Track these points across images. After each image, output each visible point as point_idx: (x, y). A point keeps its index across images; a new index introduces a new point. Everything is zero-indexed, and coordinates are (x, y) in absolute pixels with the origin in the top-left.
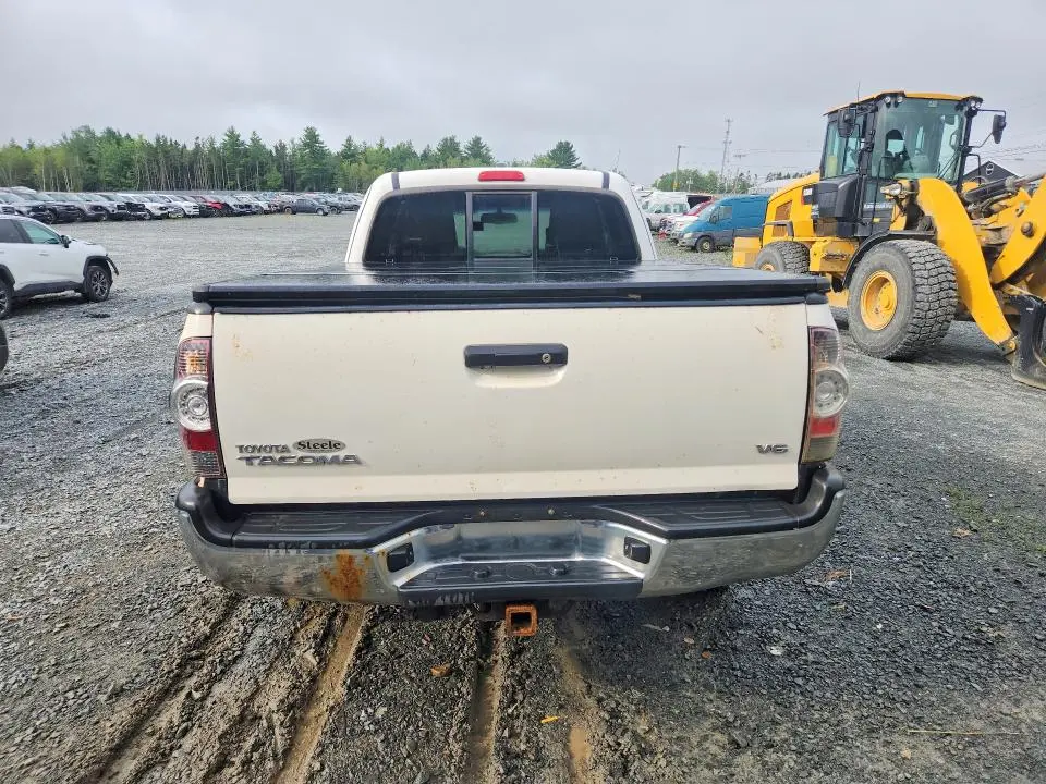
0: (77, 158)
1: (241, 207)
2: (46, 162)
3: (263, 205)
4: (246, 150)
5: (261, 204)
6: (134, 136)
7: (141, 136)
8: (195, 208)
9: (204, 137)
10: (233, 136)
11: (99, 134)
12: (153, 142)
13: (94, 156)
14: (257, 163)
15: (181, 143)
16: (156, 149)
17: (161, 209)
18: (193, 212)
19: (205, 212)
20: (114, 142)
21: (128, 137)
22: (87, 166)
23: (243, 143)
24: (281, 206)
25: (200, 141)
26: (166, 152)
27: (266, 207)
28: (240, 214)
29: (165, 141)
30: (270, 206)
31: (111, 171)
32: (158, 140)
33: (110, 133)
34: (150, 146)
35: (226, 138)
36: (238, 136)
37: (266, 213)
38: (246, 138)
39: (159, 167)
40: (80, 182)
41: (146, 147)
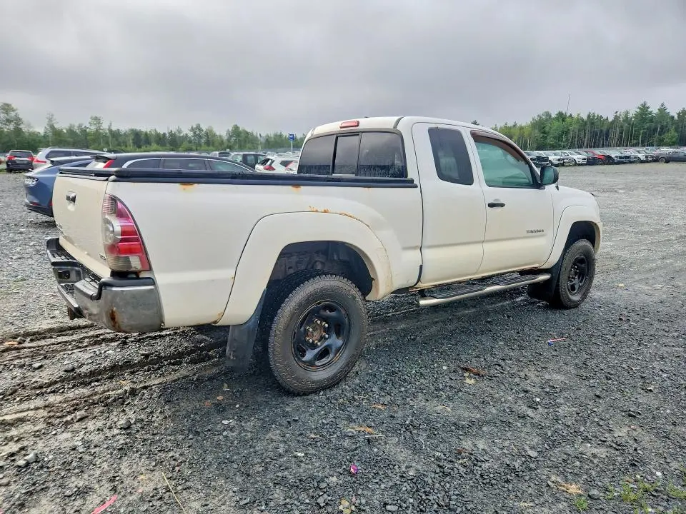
0: (537, 131)
1: (620, 158)
2: (520, 134)
3: (642, 156)
4: (653, 117)
5: (640, 156)
6: (575, 115)
7: (578, 115)
8: (584, 159)
9: (622, 111)
10: (644, 108)
11: (553, 116)
12: (585, 118)
13: (547, 129)
14: (659, 126)
15: (605, 117)
16: (586, 122)
17: (559, 160)
18: (581, 161)
19: (591, 162)
20: (561, 120)
21: (571, 115)
22: (542, 135)
23: (651, 113)
24: (657, 157)
25: (618, 114)
26: (593, 123)
27: (643, 158)
28: (619, 163)
29: (594, 116)
30: (647, 157)
31: (555, 138)
32: (589, 116)
33: (560, 114)
34: (583, 120)
35: (638, 110)
36: (648, 108)
37: (642, 162)
38: (654, 109)
39: (585, 133)
40: (535, 145)
41: (580, 121)
